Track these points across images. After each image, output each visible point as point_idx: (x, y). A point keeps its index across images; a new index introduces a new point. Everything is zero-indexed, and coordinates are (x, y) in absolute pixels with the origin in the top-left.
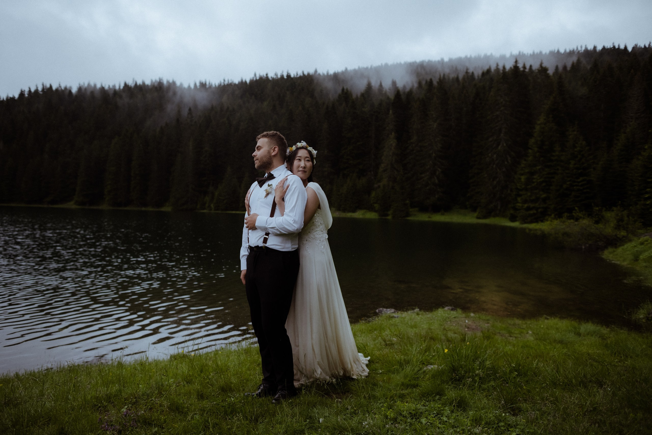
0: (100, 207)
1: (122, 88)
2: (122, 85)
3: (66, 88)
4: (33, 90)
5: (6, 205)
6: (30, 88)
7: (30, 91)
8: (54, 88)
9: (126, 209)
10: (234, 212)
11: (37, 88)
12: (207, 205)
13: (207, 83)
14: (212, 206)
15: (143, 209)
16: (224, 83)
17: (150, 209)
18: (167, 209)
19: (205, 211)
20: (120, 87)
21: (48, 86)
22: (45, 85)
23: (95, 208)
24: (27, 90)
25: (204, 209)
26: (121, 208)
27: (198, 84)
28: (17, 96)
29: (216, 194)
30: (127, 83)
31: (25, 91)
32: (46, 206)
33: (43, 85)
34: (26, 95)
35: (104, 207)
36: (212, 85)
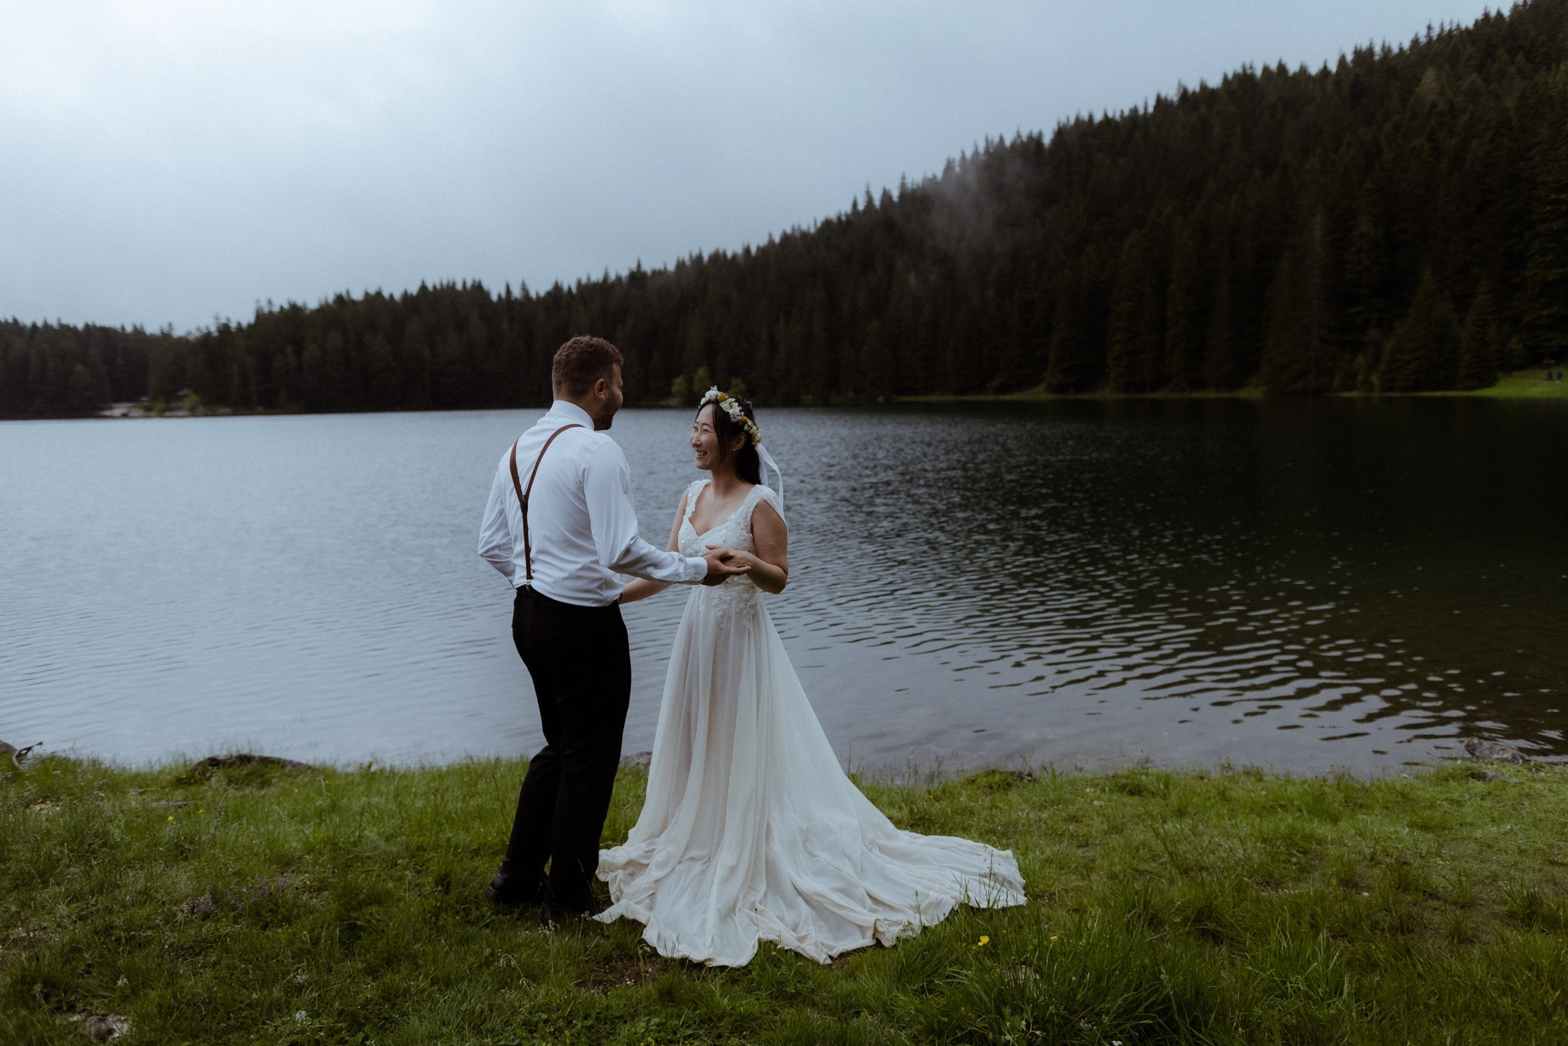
0: (1098, 396)
1: (1151, 110)
2: (1152, 104)
3: (1030, 137)
4: (969, 154)
5: (920, 399)
6: (963, 153)
7: (963, 158)
8: (1008, 143)
9: (1153, 396)
10: (1439, 394)
11: (976, 148)
12: (1360, 378)
13: (1377, 49)
14: (1375, 379)
15: (1196, 395)
16: (1428, 35)
17: (1211, 394)
18: (1252, 392)
19: (1354, 394)
20: (1146, 108)
21: (996, 139)
22: (990, 139)
23: (1086, 396)
24: (957, 157)
25: (1352, 388)
26: (1143, 396)
27: (1349, 58)
28: (939, 175)
29: (1388, 346)
30: (1163, 95)
31: (954, 160)
32: (990, 398)
33: (987, 140)
34: (958, 169)
35: (1107, 394)
36: (1389, 50)
